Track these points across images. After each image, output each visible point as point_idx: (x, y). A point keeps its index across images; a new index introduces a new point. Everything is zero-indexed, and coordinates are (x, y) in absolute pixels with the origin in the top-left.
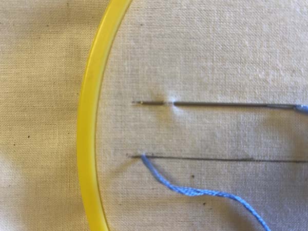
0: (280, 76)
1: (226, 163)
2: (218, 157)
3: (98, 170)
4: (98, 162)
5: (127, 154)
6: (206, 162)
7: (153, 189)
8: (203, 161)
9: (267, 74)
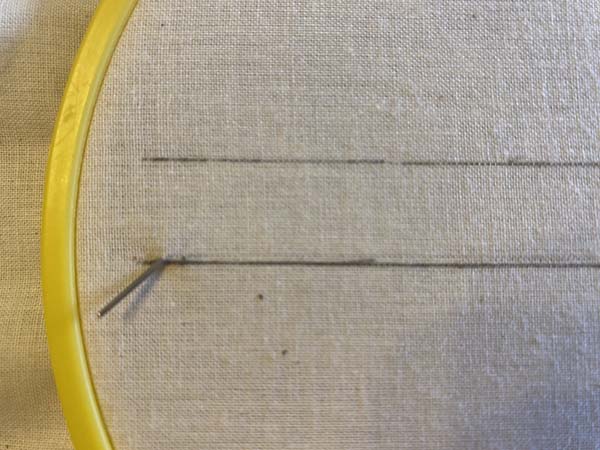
0: (416, 105)
1: (322, 270)
2: (306, 259)
3: (80, 289)
4: (79, 275)
5: (135, 258)
6: (284, 267)
7: (184, 324)
8: (278, 267)
9: (393, 103)
